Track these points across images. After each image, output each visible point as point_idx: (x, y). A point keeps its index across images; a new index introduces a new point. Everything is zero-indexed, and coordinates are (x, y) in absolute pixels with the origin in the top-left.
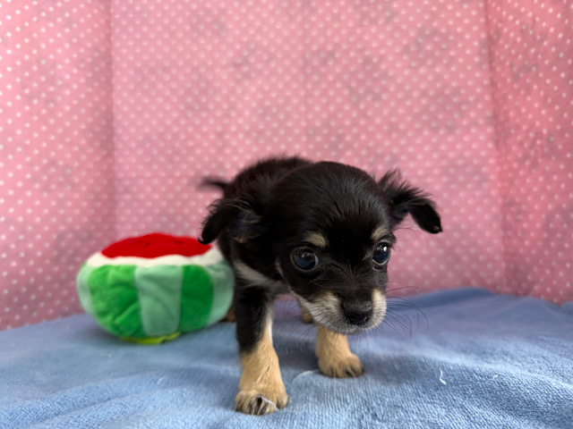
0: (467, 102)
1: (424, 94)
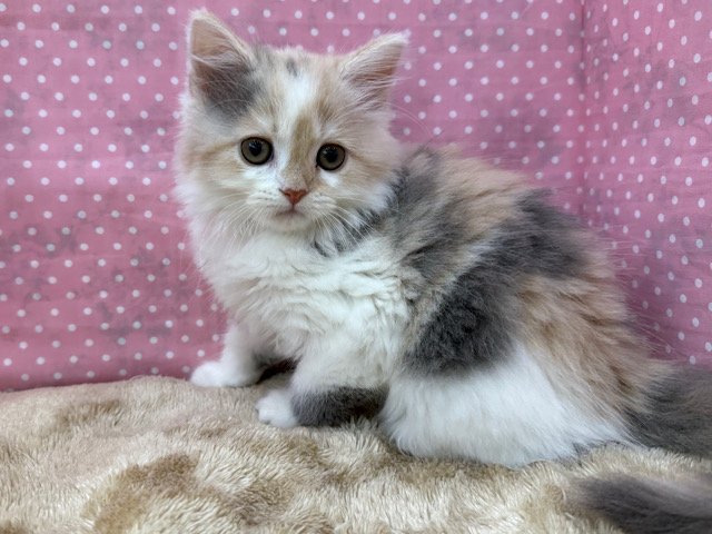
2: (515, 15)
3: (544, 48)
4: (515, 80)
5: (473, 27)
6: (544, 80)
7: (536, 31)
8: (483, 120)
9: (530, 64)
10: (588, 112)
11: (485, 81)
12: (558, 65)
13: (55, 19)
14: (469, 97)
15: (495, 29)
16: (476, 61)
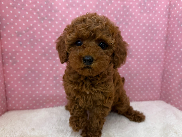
0: (159, 30)
1: (144, 25)
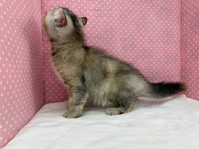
2: (170, 38)
3: (175, 44)
4: (170, 49)
5: (164, 40)
6: (175, 49)
7: (174, 41)
8: (166, 55)
9: (173, 47)
10: (182, 55)
11: (166, 49)
12: (177, 47)
13: (97, 38)
14: (164, 52)
15: (168, 40)
16: (165, 46)
